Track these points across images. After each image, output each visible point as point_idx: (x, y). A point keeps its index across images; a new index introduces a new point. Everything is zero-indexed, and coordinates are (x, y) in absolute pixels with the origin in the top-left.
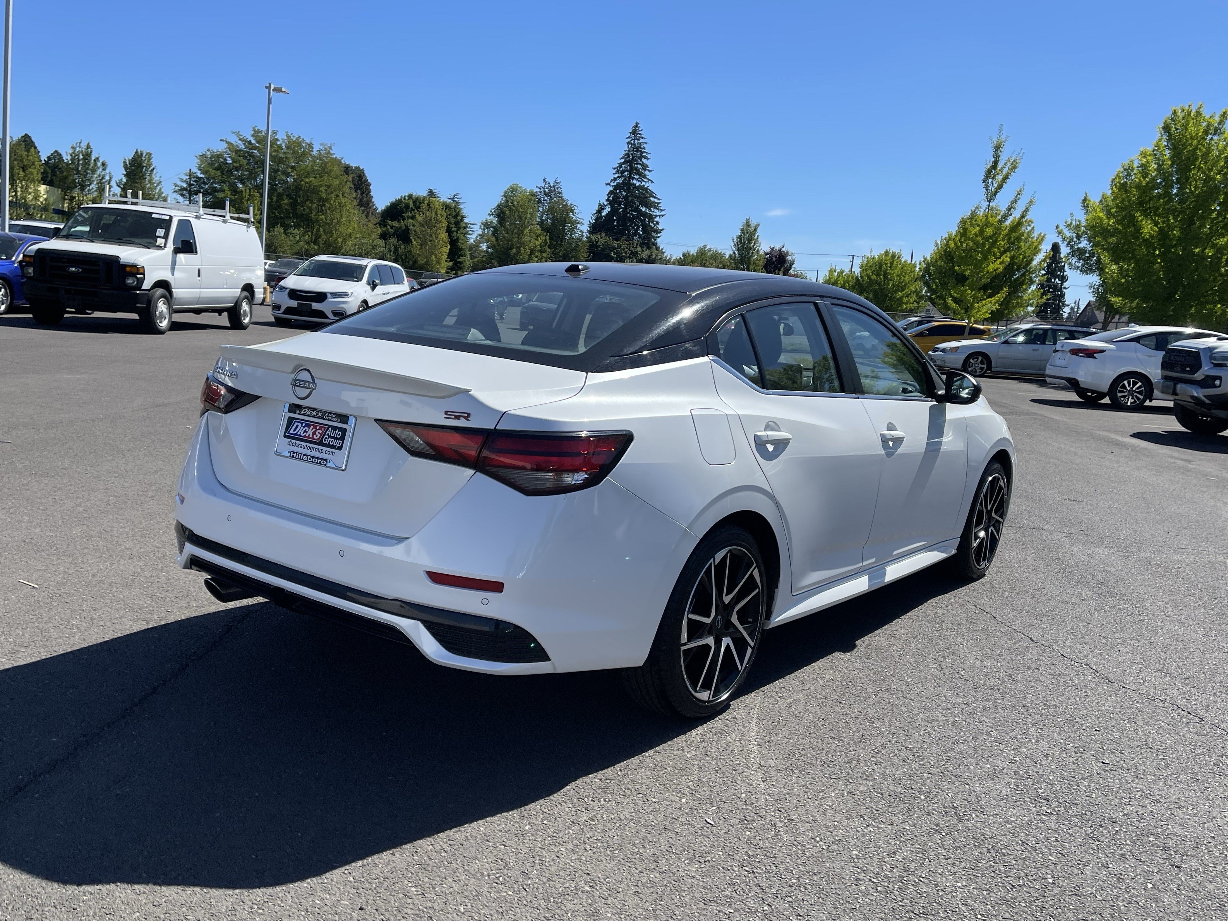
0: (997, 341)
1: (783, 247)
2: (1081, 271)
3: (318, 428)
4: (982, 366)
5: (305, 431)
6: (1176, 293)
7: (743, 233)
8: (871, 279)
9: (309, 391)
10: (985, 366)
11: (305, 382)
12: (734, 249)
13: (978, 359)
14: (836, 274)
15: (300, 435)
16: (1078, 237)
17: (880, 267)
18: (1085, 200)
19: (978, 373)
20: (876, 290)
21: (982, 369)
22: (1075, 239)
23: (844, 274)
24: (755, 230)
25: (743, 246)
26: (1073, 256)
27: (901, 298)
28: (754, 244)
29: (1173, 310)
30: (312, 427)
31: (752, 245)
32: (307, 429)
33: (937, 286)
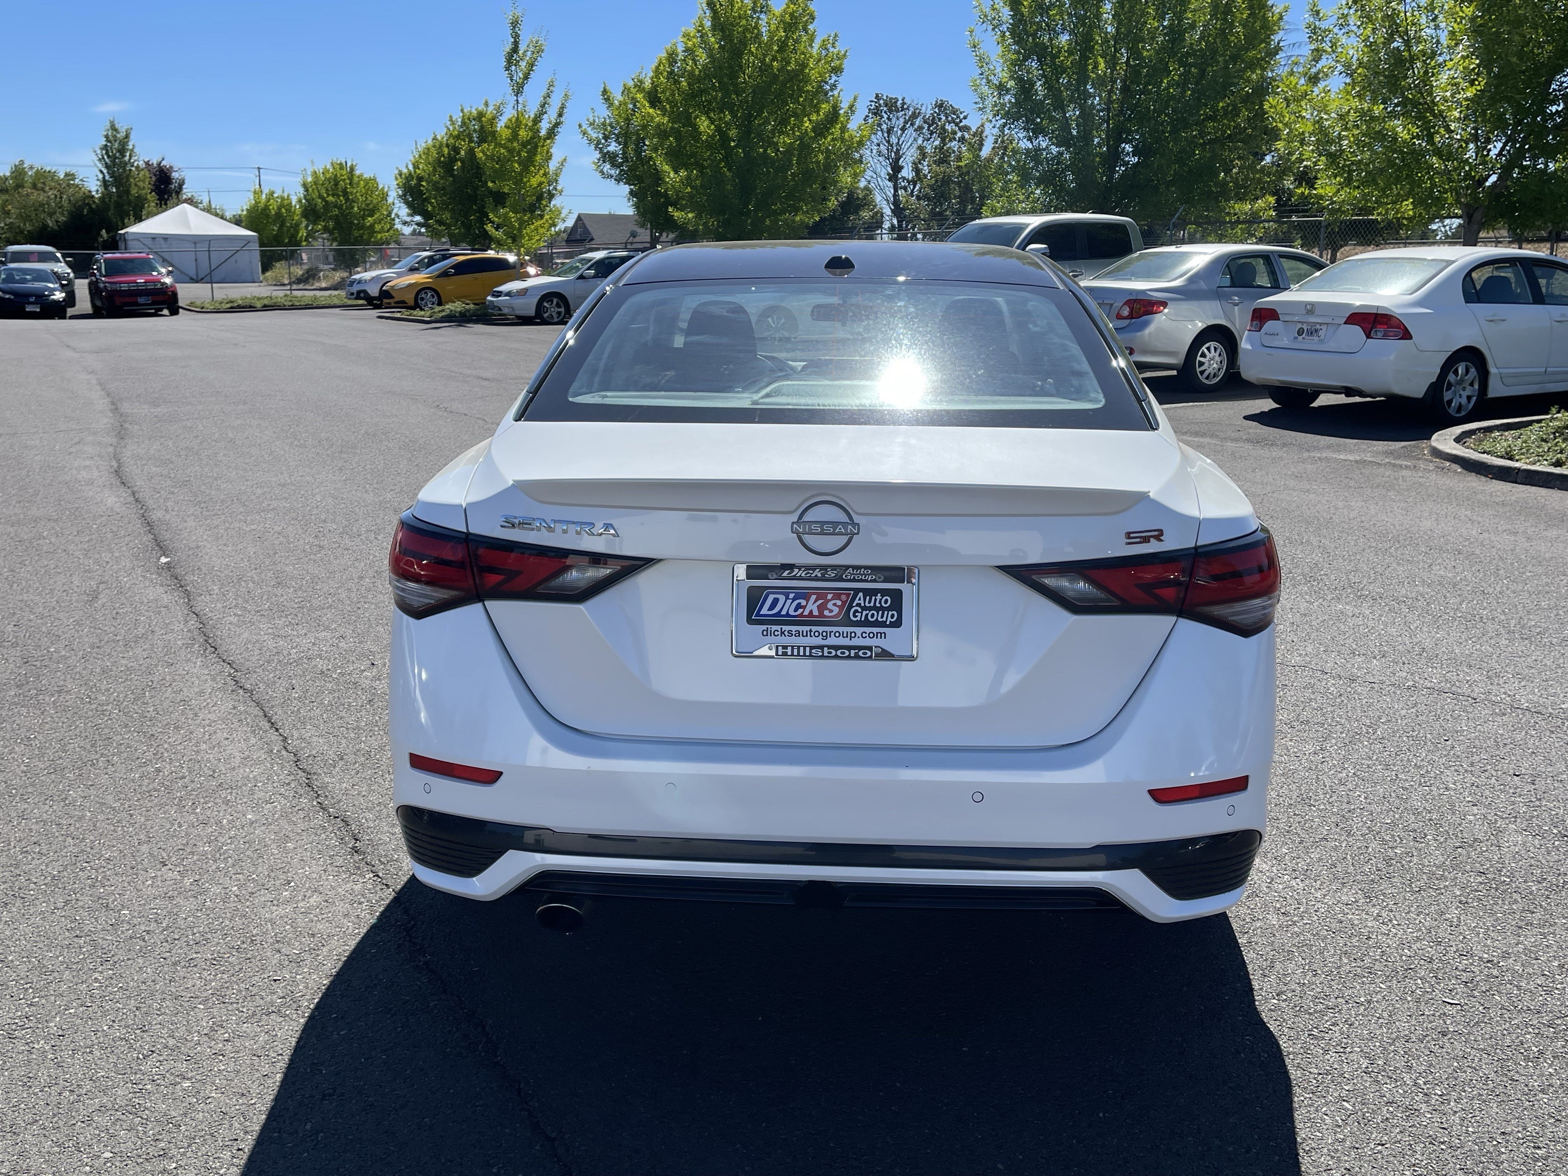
0: (572, 277)
1: (163, 159)
2: (616, 180)
3: (830, 597)
4: (559, 310)
5: (799, 606)
6: (749, 203)
7: (108, 140)
8: (326, 202)
9: (845, 539)
10: (562, 310)
11: (835, 524)
12: (100, 166)
13: (552, 301)
14: (264, 196)
15: (788, 615)
16: (606, 138)
17: (336, 184)
18: (605, 92)
19: (556, 320)
20: (336, 215)
21: (559, 313)
22: (603, 141)
23: (275, 195)
24: (127, 136)
25: (113, 162)
26: (604, 162)
27: (372, 226)
28: (130, 156)
29: (752, 224)
30: (814, 597)
31: (127, 158)
32: (803, 602)
33: (434, 207)
